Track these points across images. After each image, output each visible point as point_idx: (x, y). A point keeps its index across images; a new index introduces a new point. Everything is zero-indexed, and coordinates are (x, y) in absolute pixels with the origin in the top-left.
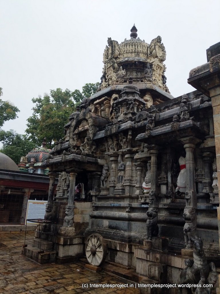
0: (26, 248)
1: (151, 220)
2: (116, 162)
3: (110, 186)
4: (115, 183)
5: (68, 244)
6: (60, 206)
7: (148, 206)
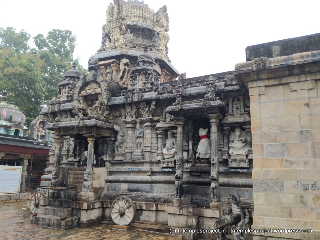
0: (36, 216)
1: (179, 182)
2: (134, 128)
3: (127, 152)
4: (133, 149)
5: (91, 208)
6: (68, 172)
7: (170, 170)
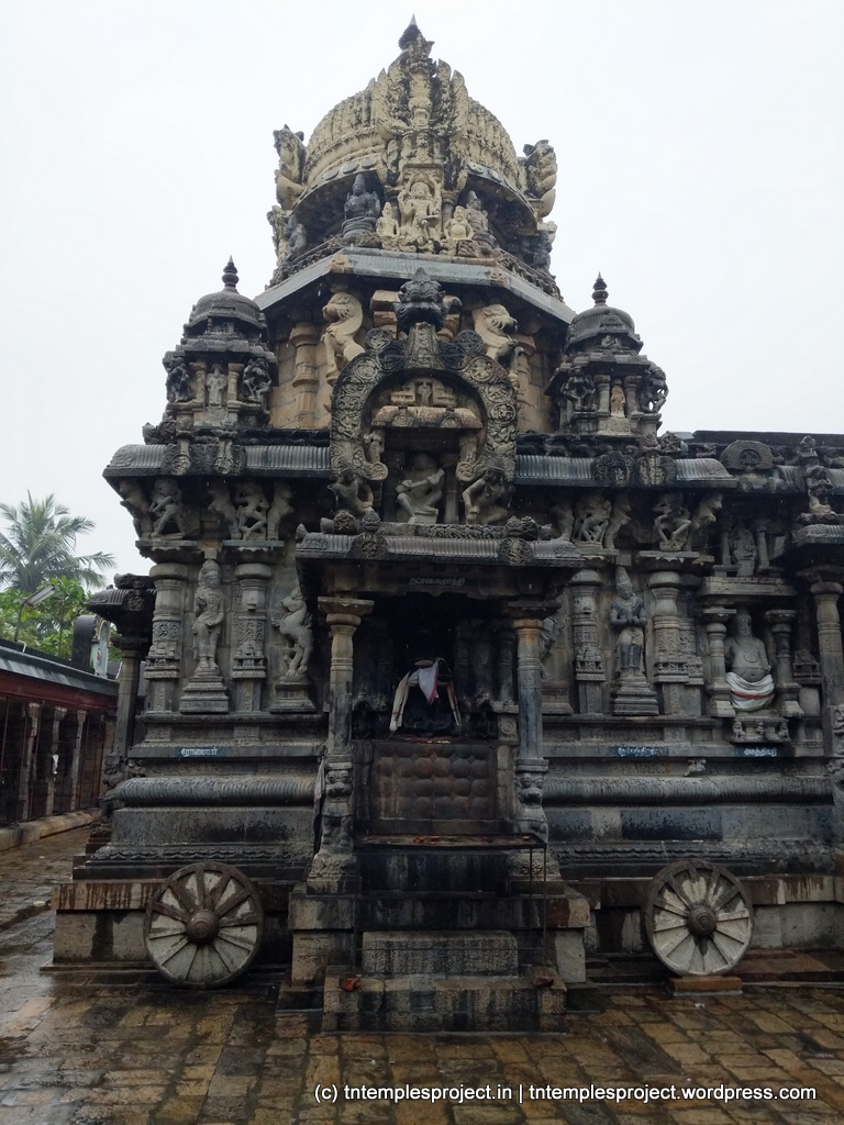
2: (599, 589)
3: (584, 682)
7: (773, 753)
